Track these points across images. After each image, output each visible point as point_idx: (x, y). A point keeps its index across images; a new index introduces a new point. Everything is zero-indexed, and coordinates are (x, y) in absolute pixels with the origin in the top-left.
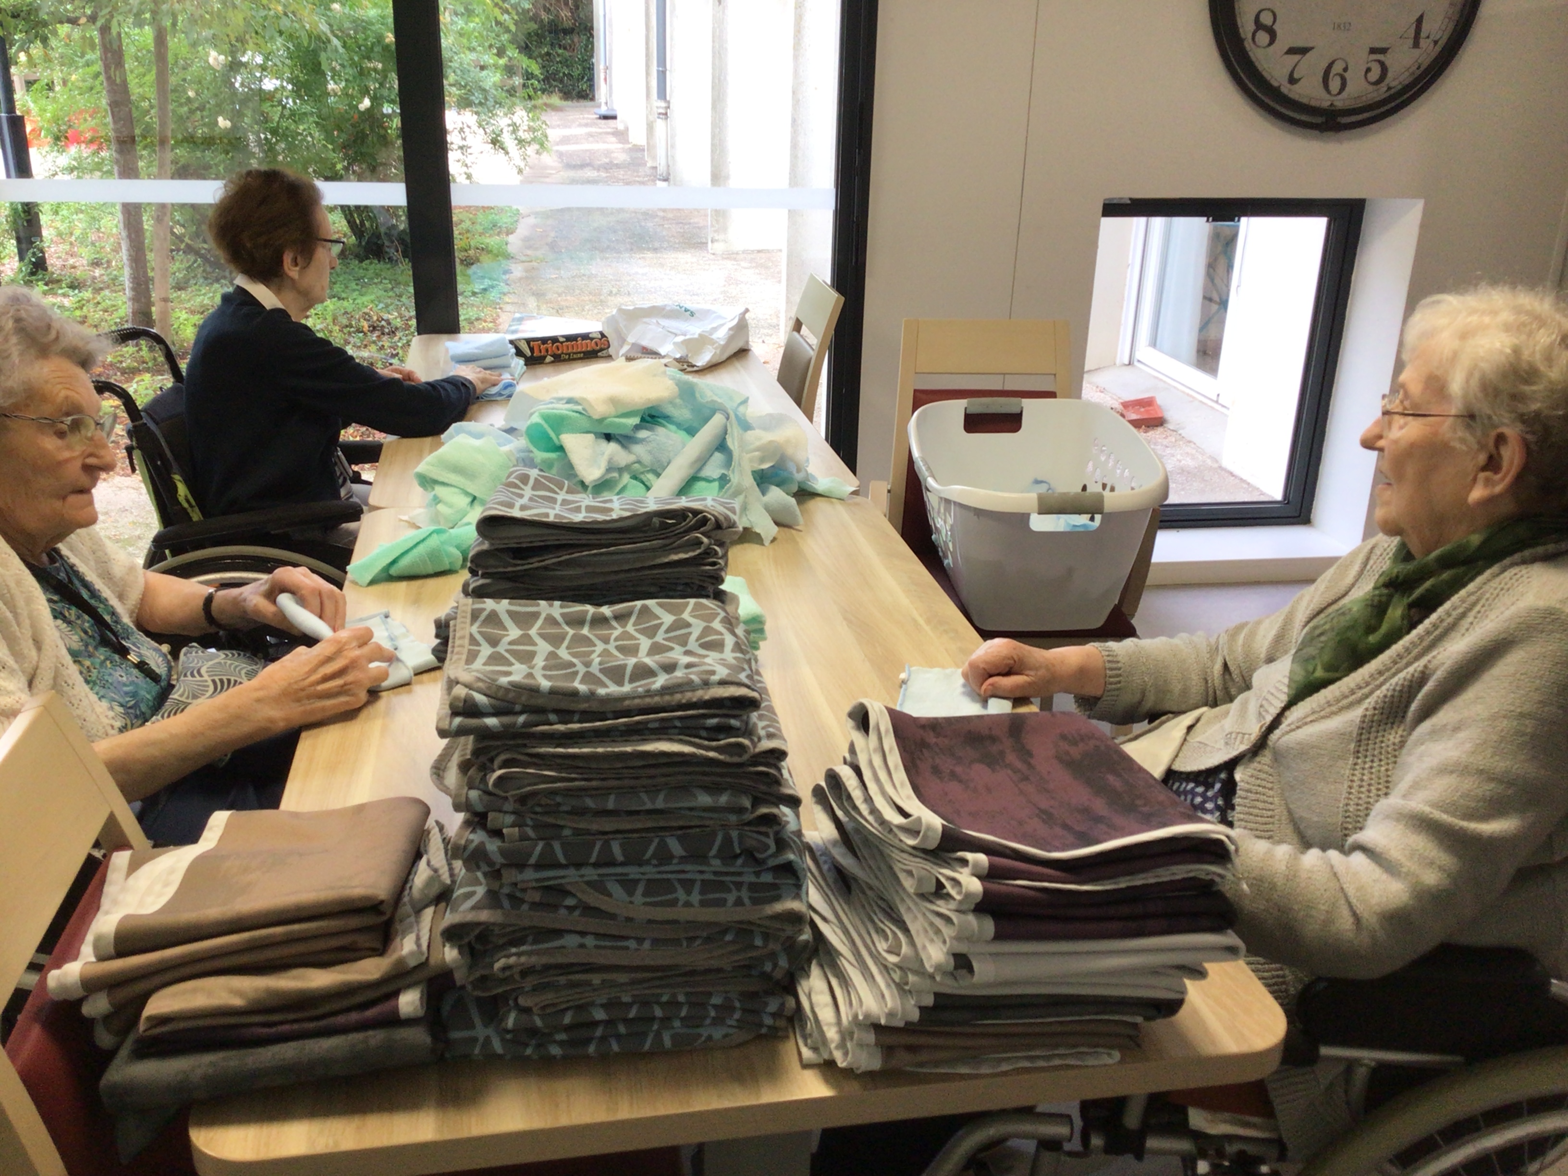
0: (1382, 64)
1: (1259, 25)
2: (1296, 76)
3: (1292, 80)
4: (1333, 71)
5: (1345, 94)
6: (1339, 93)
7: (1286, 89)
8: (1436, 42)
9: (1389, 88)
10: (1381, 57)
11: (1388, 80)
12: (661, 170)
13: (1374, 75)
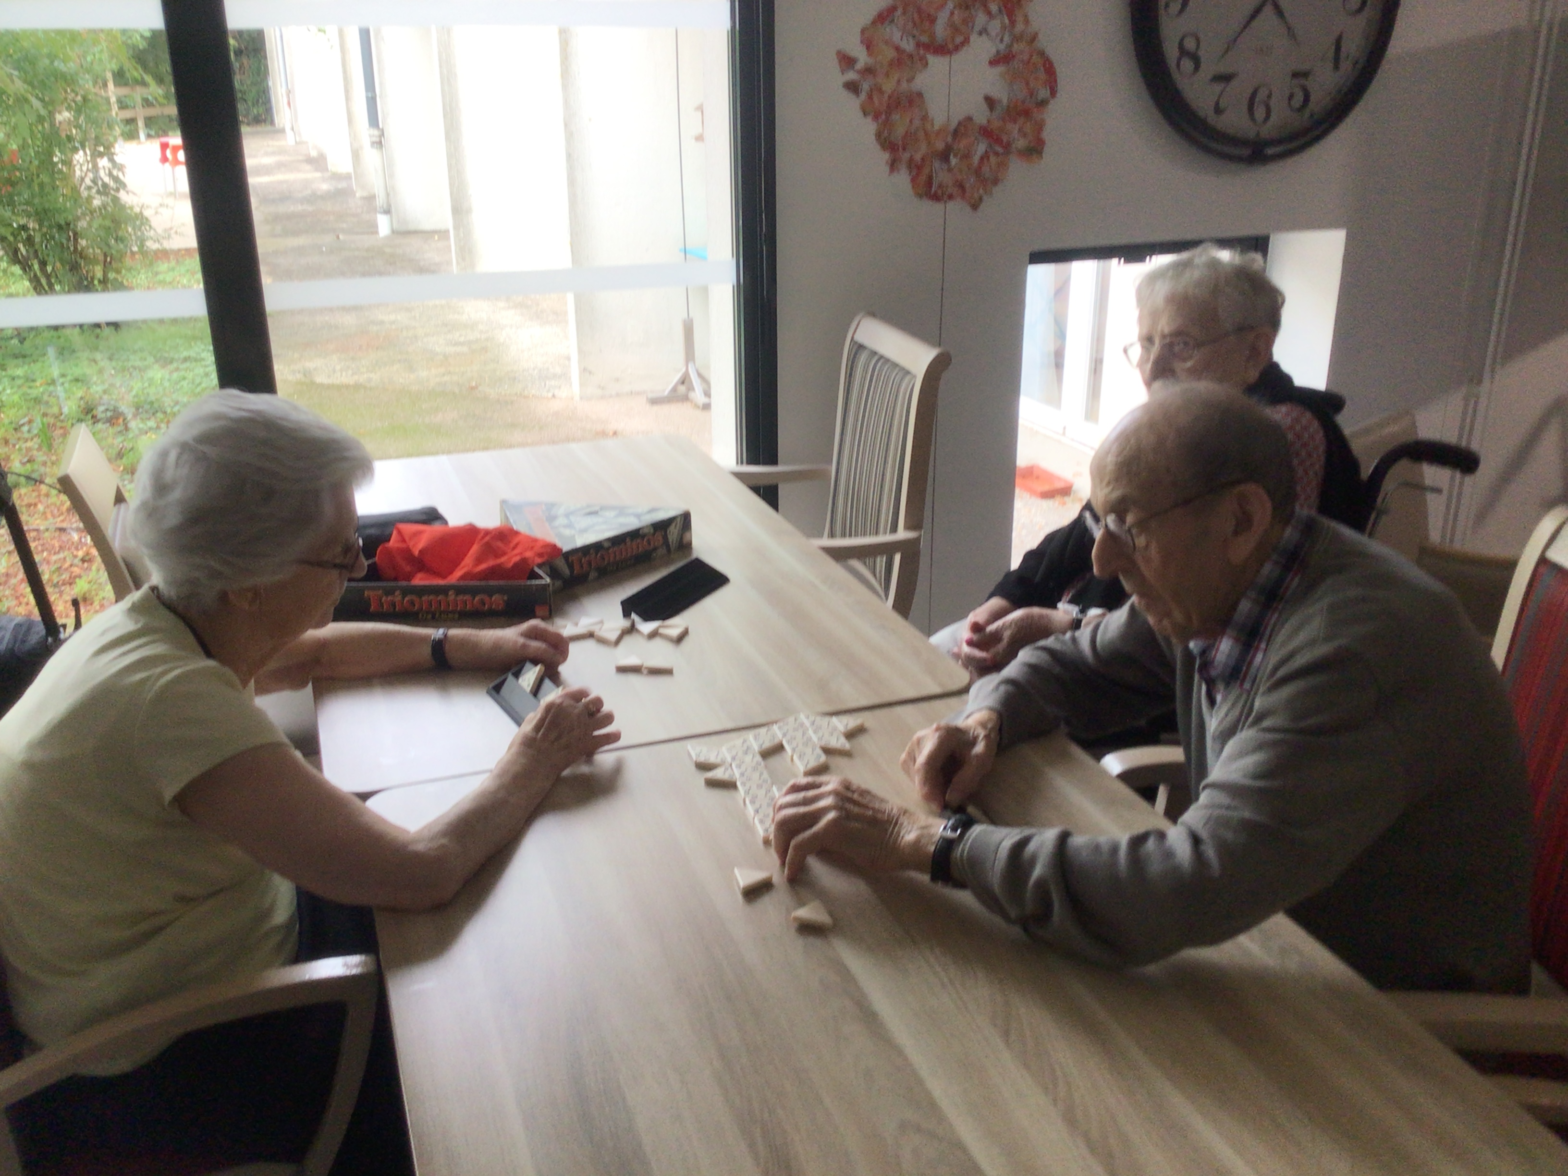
0: (1303, 86)
1: (1183, 51)
2: (1222, 106)
4: (1258, 99)
5: (1270, 123)
6: (1265, 122)
7: (1211, 119)
8: (1354, 60)
9: (1313, 113)
10: (1303, 81)
11: (1312, 105)
12: (380, 201)
13: (1298, 101)
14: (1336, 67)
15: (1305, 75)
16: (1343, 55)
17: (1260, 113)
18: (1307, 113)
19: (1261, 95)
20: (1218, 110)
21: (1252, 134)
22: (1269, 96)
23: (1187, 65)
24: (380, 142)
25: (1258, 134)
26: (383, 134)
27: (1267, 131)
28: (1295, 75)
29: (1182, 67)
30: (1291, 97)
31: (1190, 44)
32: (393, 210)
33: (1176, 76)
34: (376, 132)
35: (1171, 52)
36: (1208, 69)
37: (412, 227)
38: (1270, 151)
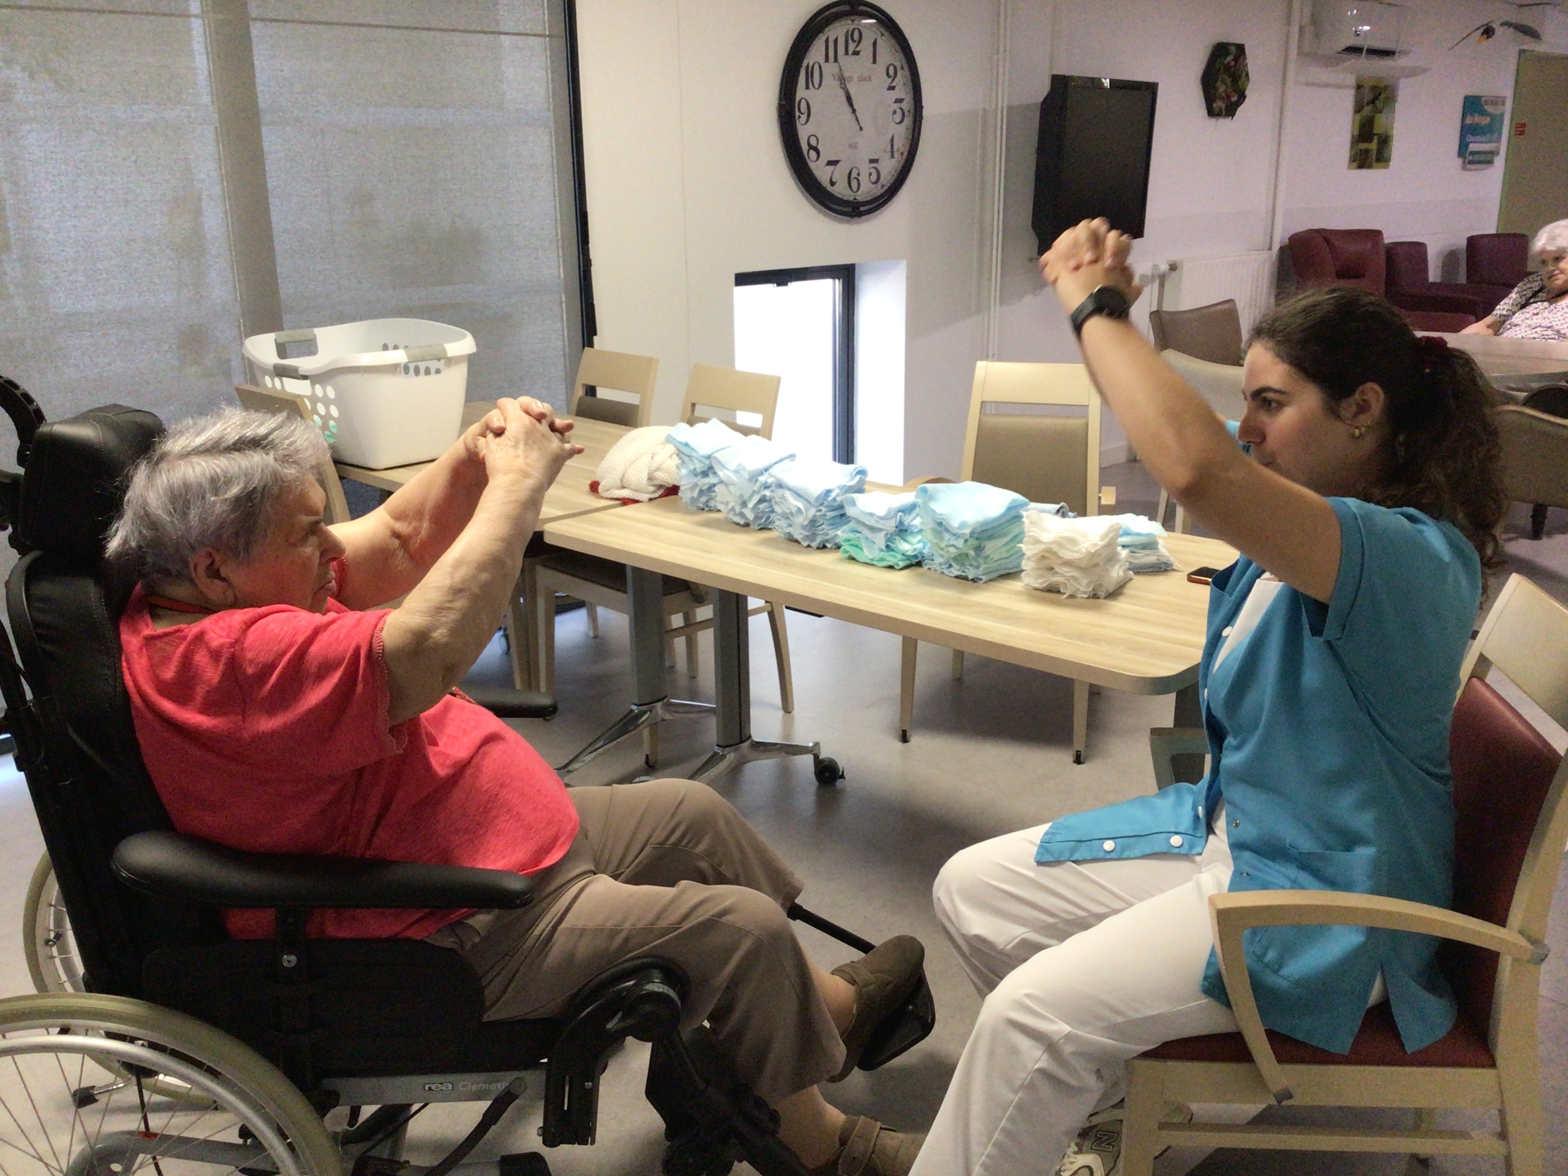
0: (876, 168)
1: (811, 147)
2: (834, 180)
3: (832, 184)
4: (852, 175)
5: (859, 193)
6: (857, 191)
7: (829, 188)
8: (902, 154)
9: (883, 186)
10: (876, 165)
11: (881, 181)
13: (874, 178)
14: (892, 157)
15: (877, 161)
16: (895, 149)
17: (854, 184)
18: (879, 186)
19: (854, 175)
21: (851, 199)
22: (859, 175)
23: (813, 154)
25: (855, 199)
27: (859, 197)
28: (872, 161)
29: (811, 156)
30: (870, 174)
31: (813, 142)
33: (807, 160)
35: (804, 146)
36: (824, 158)
38: (864, 208)
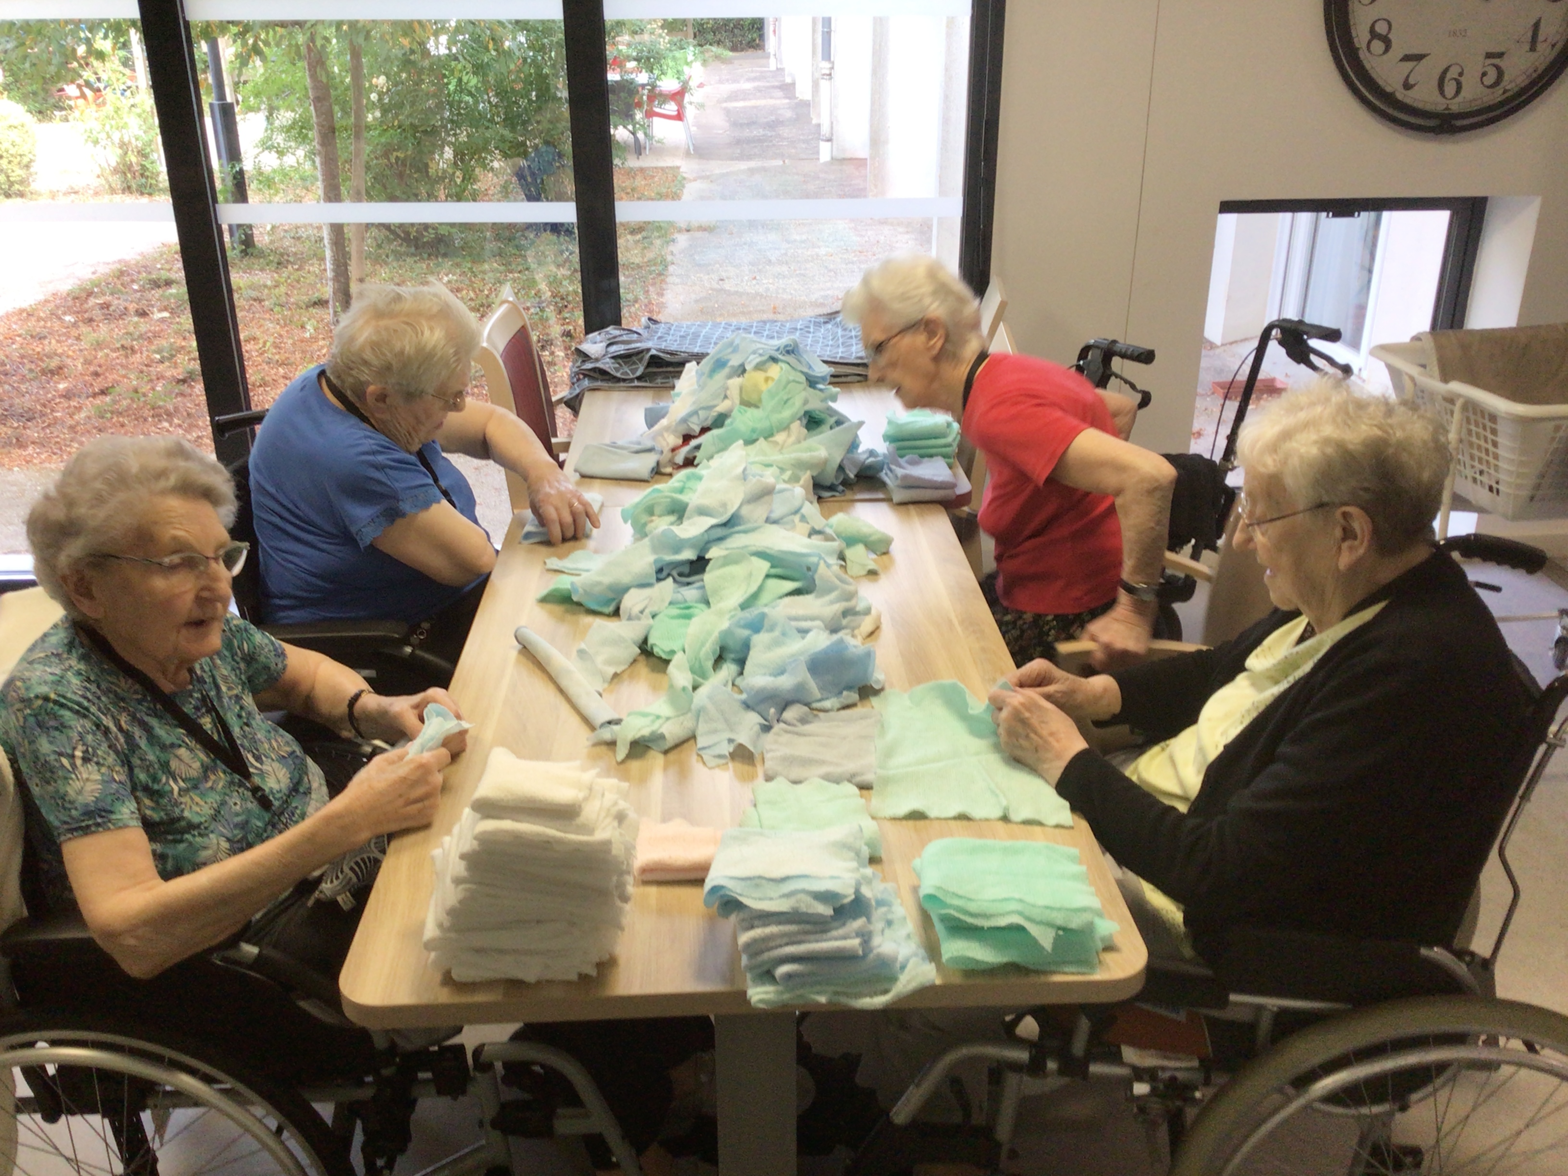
0: (1498, 68)
1: (1374, 34)
2: (1411, 81)
4: (1449, 76)
5: (1459, 99)
6: (1454, 98)
7: (1401, 95)
8: (1553, 46)
9: (1505, 91)
10: (1496, 61)
11: (1506, 83)
12: (825, 130)
13: (1490, 79)
14: (1533, 49)
15: (1501, 55)
16: (1541, 38)
17: (1450, 88)
18: (1499, 90)
19: (1453, 73)
20: (1407, 86)
21: (1440, 108)
22: (1461, 74)
23: (1378, 46)
24: (830, 75)
25: (1447, 109)
26: (832, 68)
27: (1455, 106)
28: (1489, 56)
29: (1372, 49)
30: (1484, 74)
31: (1381, 28)
32: (834, 138)
33: (1363, 55)
34: (828, 65)
35: (1360, 35)
36: (1397, 51)
37: (848, 155)
38: (1459, 123)
